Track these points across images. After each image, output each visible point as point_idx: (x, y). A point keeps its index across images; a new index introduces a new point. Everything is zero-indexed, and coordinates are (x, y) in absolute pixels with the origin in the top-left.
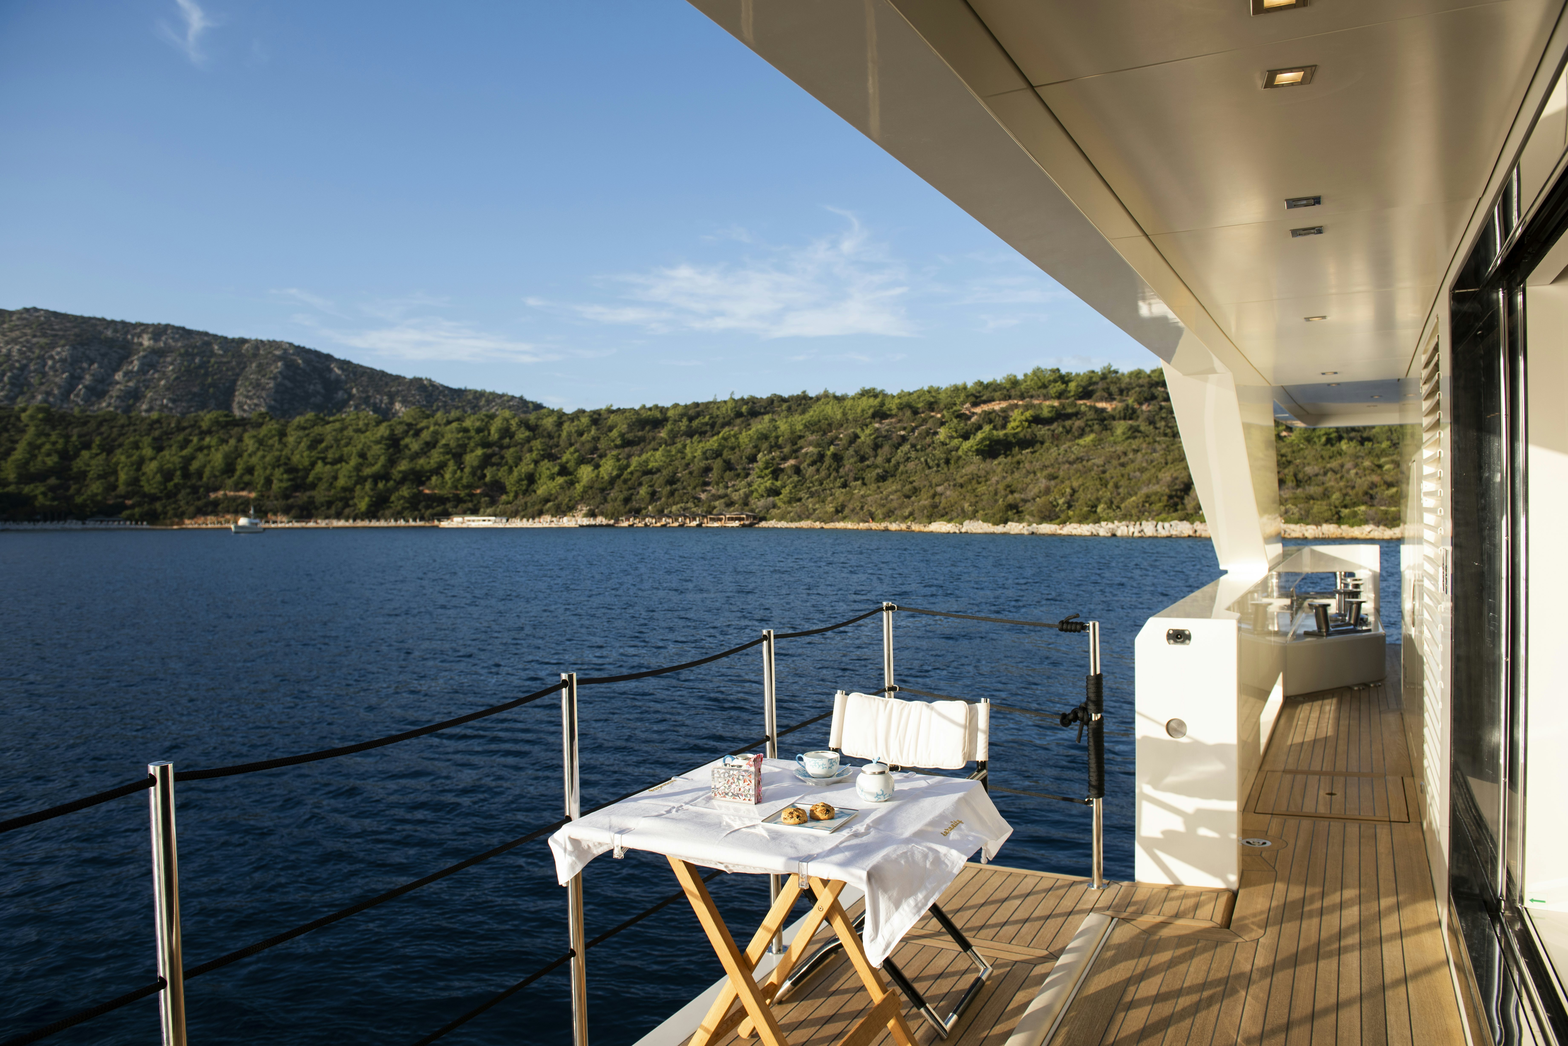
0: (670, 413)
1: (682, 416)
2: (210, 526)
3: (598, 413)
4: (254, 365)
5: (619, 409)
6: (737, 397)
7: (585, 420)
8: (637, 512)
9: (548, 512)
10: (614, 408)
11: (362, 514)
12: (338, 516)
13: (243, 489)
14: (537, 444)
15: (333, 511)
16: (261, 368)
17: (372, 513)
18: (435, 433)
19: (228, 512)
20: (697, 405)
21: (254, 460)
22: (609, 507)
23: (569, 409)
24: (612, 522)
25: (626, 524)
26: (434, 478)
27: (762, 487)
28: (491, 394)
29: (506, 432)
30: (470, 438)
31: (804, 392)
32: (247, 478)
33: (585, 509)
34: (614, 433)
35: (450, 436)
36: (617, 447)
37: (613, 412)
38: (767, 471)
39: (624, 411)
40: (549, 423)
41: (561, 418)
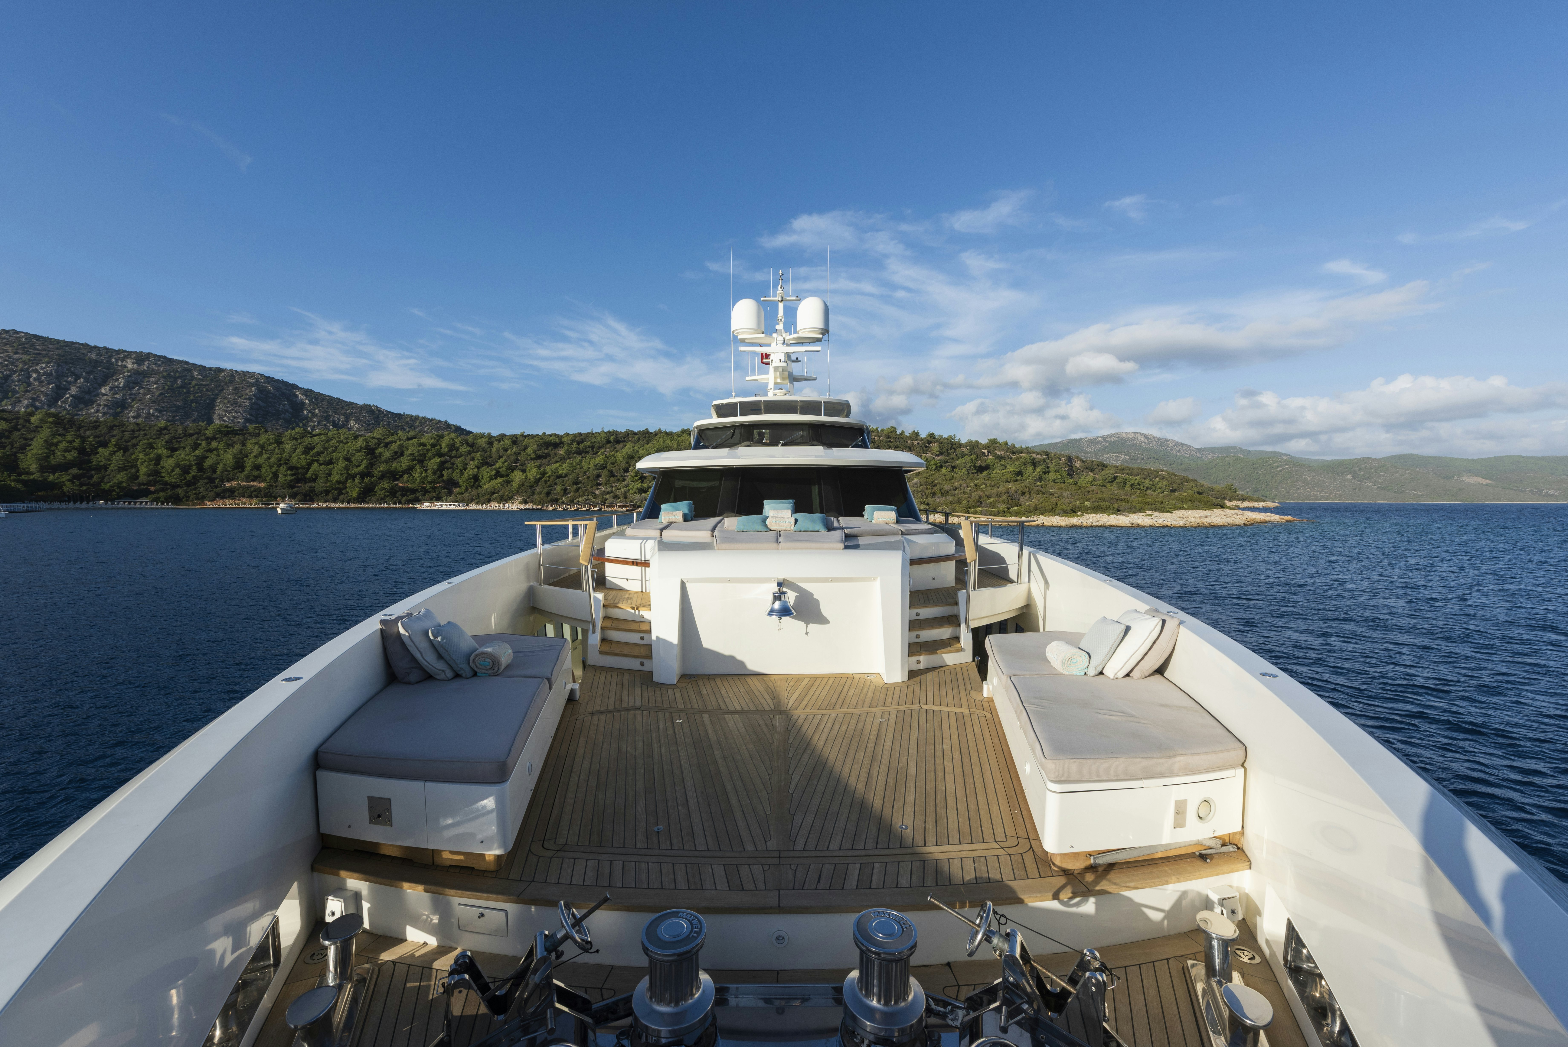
0: (565, 439)
1: (573, 441)
2: (228, 506)
3: (515, 436)
4: (231, 389)
5: (529, 435)
6: (606, 430)
7: (507, 442)
8: (555, 501)
9: (494, 500)
10: (526, 434)
11: (354, 499)
12: (335, 500)
13: (253, 481)
14: (478, 456)
15: (330, 496)
16: (236, 391)
17: (361, 498)
18: (401, 446)
19: (244, 497)
20: (580, 434)
21: (261, 460)
22: (536, 497)
23: (495, 433)
24: (540, 507)
25: (550, 508)
26: (406, 477)
27: (635, 487)
28: (423, 418)
29: (452, 447)
30: (428, 450)
31: (647, 429)
32: (256, 473)
33: (520, 499)
34: (530, 450)
35: (412, 448)
36: (532, 459)
37: (525, 436)
38: (637, 478)
39: (533, 436)
40: (482, 442)
41: (491, 440)
